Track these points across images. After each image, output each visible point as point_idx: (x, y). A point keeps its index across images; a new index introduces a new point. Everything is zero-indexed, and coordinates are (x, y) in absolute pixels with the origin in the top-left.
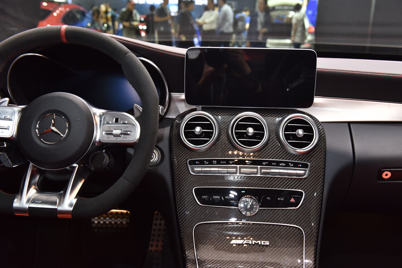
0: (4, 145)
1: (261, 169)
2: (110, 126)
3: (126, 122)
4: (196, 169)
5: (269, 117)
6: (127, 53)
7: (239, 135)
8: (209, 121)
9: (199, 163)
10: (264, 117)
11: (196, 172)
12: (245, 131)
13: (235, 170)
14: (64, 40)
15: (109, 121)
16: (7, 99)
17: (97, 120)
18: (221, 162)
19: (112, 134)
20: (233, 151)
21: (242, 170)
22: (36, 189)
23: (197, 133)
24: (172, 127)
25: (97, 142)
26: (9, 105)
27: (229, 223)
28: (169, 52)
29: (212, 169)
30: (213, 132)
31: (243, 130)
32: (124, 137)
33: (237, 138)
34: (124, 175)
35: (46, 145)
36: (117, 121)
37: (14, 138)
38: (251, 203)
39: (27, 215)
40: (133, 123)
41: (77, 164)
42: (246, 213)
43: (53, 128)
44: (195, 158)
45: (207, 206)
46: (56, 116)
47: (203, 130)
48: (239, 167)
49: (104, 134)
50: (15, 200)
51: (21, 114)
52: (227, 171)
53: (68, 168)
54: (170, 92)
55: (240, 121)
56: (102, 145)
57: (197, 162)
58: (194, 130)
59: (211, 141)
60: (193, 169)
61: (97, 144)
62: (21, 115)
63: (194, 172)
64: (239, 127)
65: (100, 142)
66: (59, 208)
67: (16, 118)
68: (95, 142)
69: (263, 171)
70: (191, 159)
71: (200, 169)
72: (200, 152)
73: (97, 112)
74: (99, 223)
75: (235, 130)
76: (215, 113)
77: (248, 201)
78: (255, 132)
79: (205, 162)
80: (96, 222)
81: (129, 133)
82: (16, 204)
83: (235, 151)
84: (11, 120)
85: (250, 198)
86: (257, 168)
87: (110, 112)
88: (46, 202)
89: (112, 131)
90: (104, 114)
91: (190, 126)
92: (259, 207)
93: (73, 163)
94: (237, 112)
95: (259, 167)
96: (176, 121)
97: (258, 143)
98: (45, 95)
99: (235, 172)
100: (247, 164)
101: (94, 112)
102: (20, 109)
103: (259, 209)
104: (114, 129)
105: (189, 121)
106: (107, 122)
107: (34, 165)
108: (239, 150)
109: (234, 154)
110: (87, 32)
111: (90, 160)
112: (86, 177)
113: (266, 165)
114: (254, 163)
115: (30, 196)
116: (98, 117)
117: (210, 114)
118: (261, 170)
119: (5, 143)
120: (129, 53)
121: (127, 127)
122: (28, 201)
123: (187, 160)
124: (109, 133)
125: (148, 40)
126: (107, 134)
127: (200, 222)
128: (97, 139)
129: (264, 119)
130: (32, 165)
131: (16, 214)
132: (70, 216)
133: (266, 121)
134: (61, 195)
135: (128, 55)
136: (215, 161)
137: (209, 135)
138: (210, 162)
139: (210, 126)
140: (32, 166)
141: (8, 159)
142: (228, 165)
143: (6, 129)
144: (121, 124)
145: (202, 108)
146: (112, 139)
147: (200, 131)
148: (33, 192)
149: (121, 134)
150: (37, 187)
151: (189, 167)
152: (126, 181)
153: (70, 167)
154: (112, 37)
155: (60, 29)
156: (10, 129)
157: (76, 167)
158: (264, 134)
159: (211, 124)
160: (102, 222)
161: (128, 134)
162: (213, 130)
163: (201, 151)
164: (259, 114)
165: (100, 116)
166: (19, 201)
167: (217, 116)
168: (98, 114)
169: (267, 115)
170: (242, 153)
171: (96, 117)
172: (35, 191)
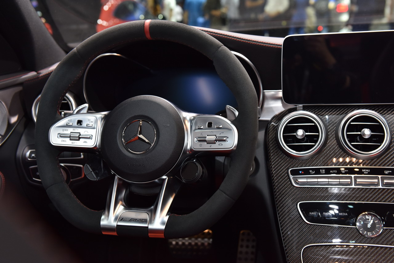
0: (80, 156)
1: (383, 179)
2: (202, 132)
3: (221, 127)
4: (300, 180)
5: (388, 114)
6: (219, 47)
7: (352, 138)
8: (313, 122)
9: (303, 172)
10: (383, 115)
11: (300, 183)
12: (360, 133)
13: (349, 180)
14: (148, 36)
15: (201, 126)
16: (87, 105)
17: (188, 124)
18: (331, 171)
19: (205, 141)
20: (344, 157)
21: (358, 180)
22: (123, 205)
23: (299, 138)
24: (268, 131)
25: (189, 151)
26: (89, 111)
27: (337, 246)
28: (262, 43)
29: (319, 180)
30: (318, 136)
31: (356, 132)
32: (219, 144)
33: (350, 142)
34: (221, 187)
35: (133, 155)
36: (210, 125)
37: (98, 149)
38: (372, 221)
39: (115, 234)
40: (228, 128)
41: (166, 176)
42: (367, 234)
43: (141, 136)
44: (298, 167)
45: (317, 225)
46: (143, 122)
47: (307, 134)
48: (354, 177)
49: (196, 141)
50: (103, 217)
51: (104, 121)
52: (339, 182)
53: (156, 180)
54: (264, 89)
55: (352, 121)
56: (194, 154)
57: (300, 172)
58: (295, 134)
59: (317, 146)
60: (297, 180)
61: (188, 153)
62: (104, 123)
63: (297, 183)
64: (351, 128)
65: (191, 150)
66: (150, 227)
67: (100, 126)
68: (186, 151)
69: (385, 181)
70: (293, 168)
71: (305, 180)
72: (303, 159)
73: (187, 116)
74: (177, 243)
75: (347, 132)
76: (319, 112)
77: (369, 219)
78: (372, 133)
79: (311, 171)
80: (174, 243)
81: (225, 139)
82: (104, 222)
83: (347, 157)
84: (94, 128)
85: (370, 214)
86: (378, 178)
87: (202, 115)
88: (136, 219)
89: (206, 137)
90: (194, 117)
91: (290, 129)
92: (384, 226)
93: (163, 176)
94: (347, 110)
95: (380, 176)
96: (273, 123)
97: (376, 147)
98: (130, 99)
99: (350, 183)
100: (364, 173)
101: (184, 116)
102: (103, 116)
103: (384, 229)
104: (207, 135)
105: (288, 123)
106: (199, 127)
107: (120, 177)
108: (352, 156)
109: (346, 162)
110: (173, 25)
111: (181, 171)
112: (177, 191)
113: (389, 174)
114: (374, 172)
115: (117, 213)
116: (188, 121)
117: (314, 113)
118: (382, 181)
119: (82, 154)
120: (222, 47)
121: (223, 133)
122: (116, 219)
123: (288, 169)
124: (202, 140)
125: (234, 30)
126: (199, 141)
127: (309, 244)
128: (189, 147)
129: (384, 117)
130: (118, 177)
131: (103, 233)
132: (162, 236)
133: (385, 119)
134: (151, 211)
135: (220, 48)
136: (324, 171)
137: (314, 139)
138: (317, 171)
139: (315, 128)
140: (118, 179)
141: (91, 172)
142: (339, 174)
143: (89, 138)
144: (214, 129)
145: (303, 106)
146: (205, 147)
147: (303, 135)
148: (120, 208)
149: (216, 140)
150: (124, 203)
151: (291, 177)
152: (225, 195)
153: (158, 180)
154: (202, 30)
155: (144, 24)
156: (94, 138)
157: (165, 179)
158: (384, 136)
159: (316, 126)
160: (180, 243)
161: (225, 141)
162: (319, 133)
163: (305, 158)
164: (376, 111)
165: (191, 121)
166: (107, 218)
167: (322, 115)
168: (188, 118)
169: (386, 113)
170: (357, 160)
171: (186, 122)
172: (122, 207)
